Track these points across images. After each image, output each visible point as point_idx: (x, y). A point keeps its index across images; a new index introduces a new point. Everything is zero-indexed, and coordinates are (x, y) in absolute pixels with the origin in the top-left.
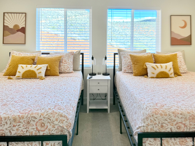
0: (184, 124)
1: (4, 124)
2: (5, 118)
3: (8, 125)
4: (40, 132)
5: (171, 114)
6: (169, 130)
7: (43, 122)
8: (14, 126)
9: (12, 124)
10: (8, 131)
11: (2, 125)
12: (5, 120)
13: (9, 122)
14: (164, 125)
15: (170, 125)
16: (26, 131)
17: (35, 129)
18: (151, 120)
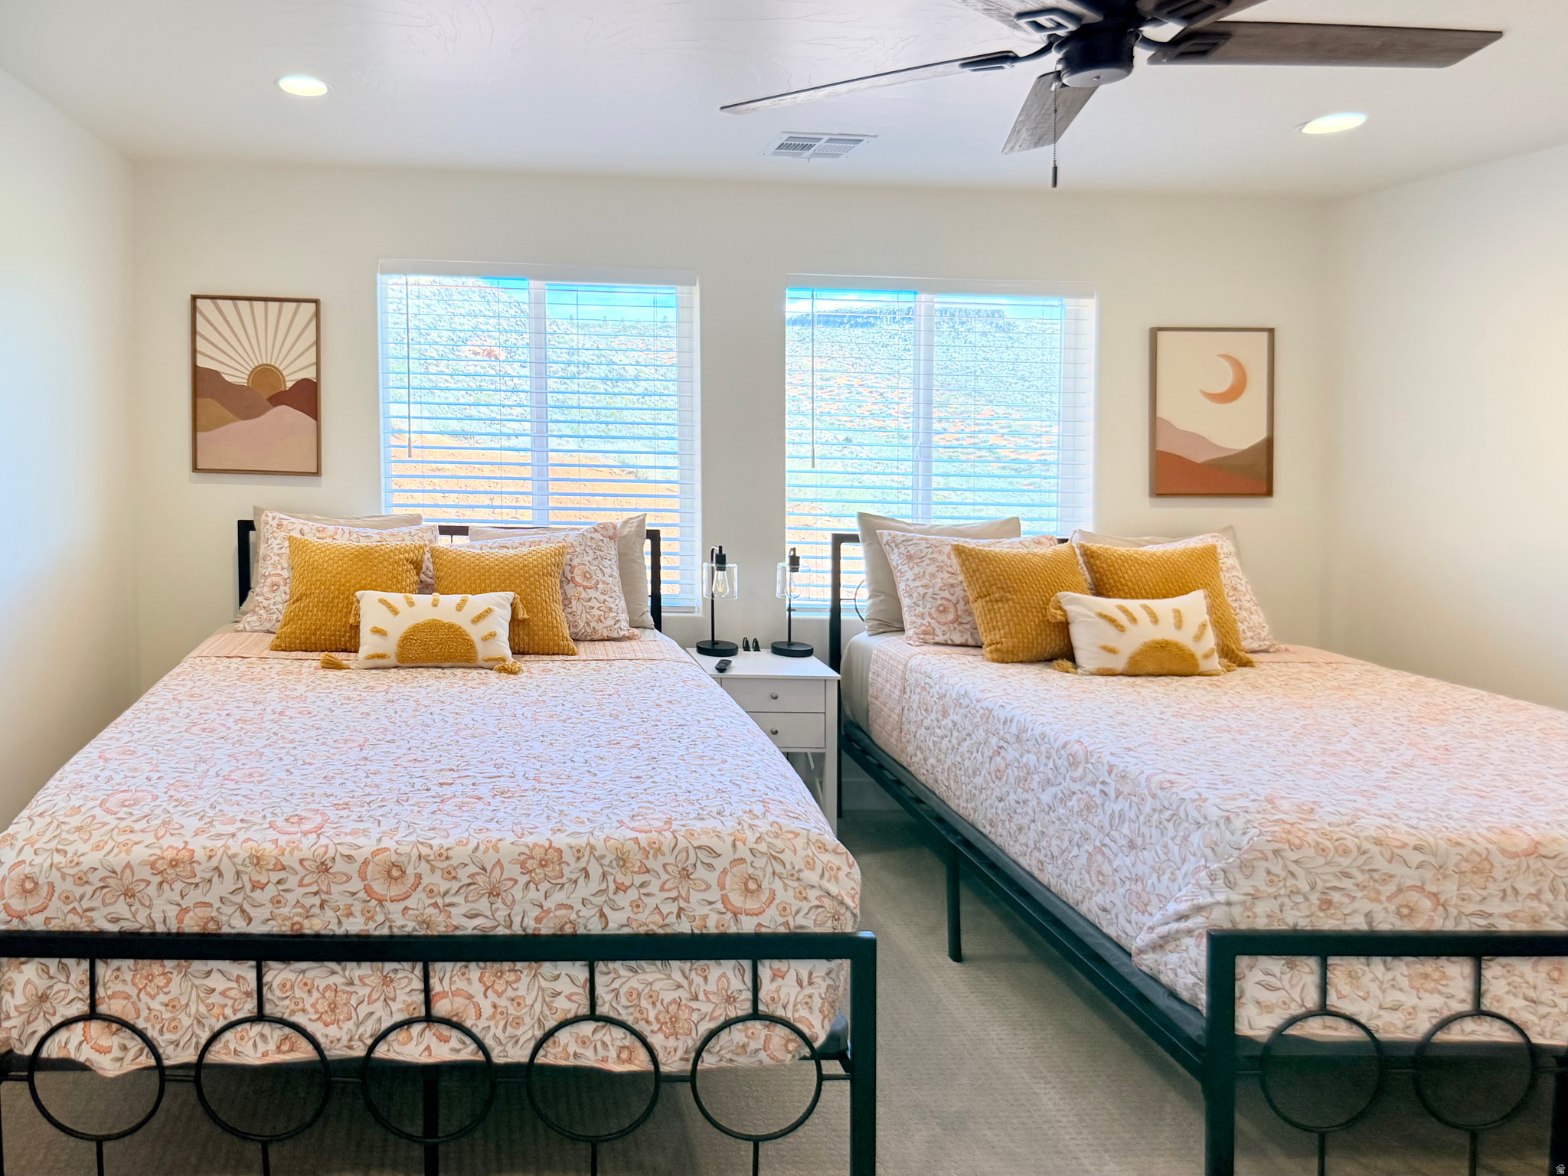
0: (1435, 895)
1: (574, 876)
2: (578, 854)
3: (594, 885)
4: (742, 917)
6: (1357, 923)
8: (620, 888)
9: (610, 878)
10: (593, 912)
11: (563, 885)
12: (579, 858)
13: (595, 871)
14: (1336, 897)
15: (1366, 897)
16: (675, 911)
17: (720, 906)
18: (1269, 873)
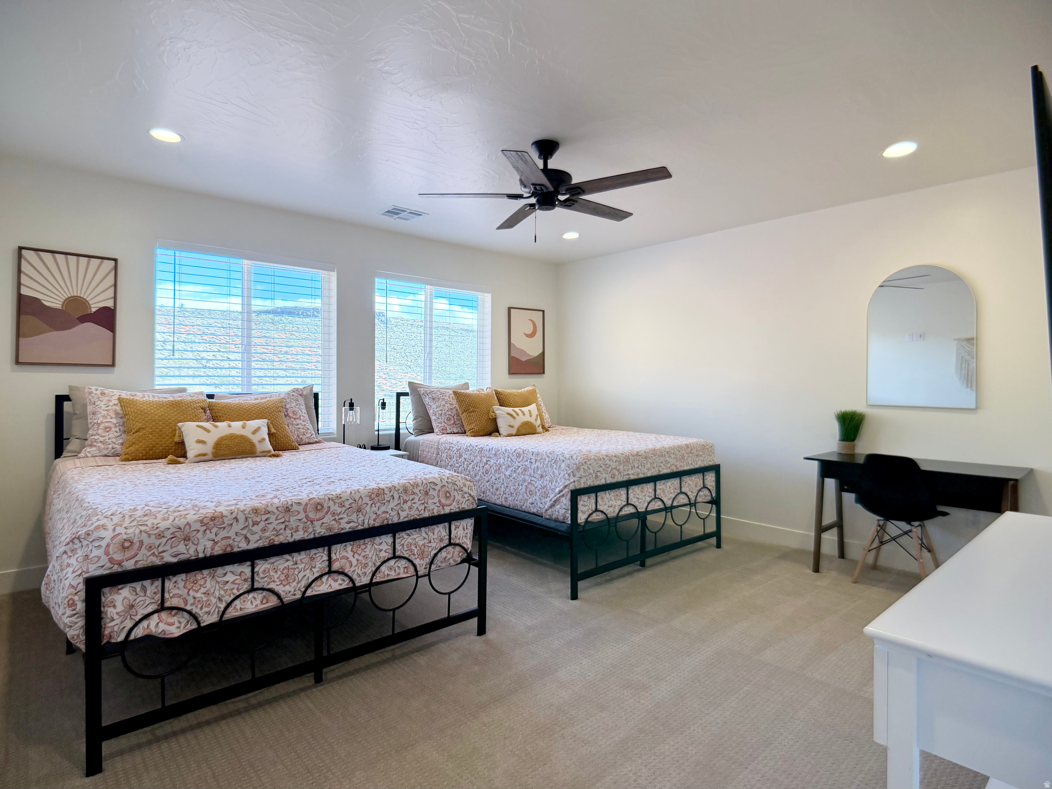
0: (619, 470)
2: (390, 489)
3: (396, 502)
4: (445, 507)
5: (605, 457)
7: (447, 489)
8: (405, 502)
9: (402, 498)
10: (395, 513)
11: (385, 503)
12: (390, 492)
13: (396, 496)
15: (605, 473)
17: (438, 504)
18: (584, 469)
